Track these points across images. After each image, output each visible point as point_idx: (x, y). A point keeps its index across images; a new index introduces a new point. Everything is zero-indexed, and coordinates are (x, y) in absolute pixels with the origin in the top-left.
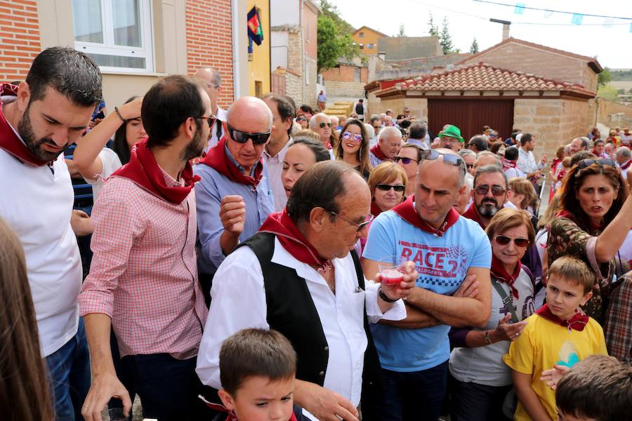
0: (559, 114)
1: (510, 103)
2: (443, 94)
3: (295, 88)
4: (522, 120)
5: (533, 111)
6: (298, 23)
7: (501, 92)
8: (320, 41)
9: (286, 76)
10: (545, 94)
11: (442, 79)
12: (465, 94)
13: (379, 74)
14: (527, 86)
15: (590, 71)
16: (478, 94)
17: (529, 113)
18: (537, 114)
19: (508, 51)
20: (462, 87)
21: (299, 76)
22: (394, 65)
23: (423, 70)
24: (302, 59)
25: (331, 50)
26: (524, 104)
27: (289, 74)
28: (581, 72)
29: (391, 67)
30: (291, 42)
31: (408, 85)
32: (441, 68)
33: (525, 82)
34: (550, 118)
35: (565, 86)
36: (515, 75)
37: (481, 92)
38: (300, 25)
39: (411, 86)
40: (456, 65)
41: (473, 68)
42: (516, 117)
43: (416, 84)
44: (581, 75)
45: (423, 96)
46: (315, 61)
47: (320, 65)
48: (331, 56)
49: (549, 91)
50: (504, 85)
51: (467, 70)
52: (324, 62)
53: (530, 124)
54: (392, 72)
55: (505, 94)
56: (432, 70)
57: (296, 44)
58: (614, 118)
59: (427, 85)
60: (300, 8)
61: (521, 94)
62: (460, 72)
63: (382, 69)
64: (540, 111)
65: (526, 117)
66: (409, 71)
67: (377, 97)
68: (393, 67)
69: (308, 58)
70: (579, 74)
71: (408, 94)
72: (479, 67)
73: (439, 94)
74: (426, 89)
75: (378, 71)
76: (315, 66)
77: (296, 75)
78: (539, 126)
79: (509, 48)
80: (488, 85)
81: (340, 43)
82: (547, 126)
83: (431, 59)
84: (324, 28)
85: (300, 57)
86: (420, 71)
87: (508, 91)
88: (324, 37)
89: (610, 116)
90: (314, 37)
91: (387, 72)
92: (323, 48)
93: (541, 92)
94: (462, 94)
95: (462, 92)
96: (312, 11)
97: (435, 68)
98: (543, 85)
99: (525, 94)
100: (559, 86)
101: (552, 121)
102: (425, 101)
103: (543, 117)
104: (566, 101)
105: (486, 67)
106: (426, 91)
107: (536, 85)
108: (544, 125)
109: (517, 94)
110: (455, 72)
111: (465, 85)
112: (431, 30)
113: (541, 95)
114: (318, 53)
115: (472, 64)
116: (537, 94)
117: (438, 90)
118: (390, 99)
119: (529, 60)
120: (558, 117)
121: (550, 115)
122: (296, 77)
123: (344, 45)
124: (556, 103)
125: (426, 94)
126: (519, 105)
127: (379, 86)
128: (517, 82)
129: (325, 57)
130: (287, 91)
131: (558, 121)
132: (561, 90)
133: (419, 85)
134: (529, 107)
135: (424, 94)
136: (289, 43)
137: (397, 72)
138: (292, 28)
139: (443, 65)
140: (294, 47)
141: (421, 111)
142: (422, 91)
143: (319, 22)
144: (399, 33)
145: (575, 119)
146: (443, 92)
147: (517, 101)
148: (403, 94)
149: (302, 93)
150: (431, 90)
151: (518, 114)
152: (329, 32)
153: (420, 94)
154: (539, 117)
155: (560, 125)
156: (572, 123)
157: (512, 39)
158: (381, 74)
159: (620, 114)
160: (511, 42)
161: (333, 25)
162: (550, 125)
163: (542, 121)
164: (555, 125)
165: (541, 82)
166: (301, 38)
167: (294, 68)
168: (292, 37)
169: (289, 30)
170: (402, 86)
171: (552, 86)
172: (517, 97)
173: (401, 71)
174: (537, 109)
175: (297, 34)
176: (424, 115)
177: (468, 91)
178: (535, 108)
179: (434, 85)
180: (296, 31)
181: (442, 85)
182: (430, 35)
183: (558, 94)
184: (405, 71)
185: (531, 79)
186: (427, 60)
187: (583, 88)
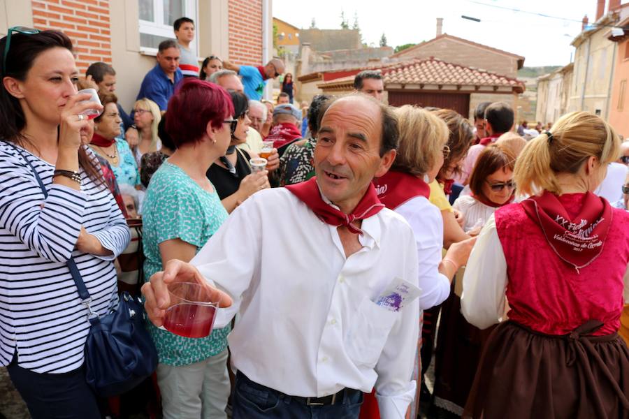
1: (466, 97)
7: (459, 86)
10: (499, 90)
11: (400, 72)
12: (425, 88)
13: (312, 66)
14: (482, 81)
16: (436, 88)
19: (442, 47)
20: (421, 81)
22: (325, 56)
23: (358, 62)
26: (479, 98)
29: (321, 59)
32: (376, 60)
33: (480, 77)
35: (518, 82)
36: (468, 70)
37: (440, 86)
40: (391, 58)
41: (425, 62)
49: (503, 86)
50: (461, 80)
54: (325, 64)
55: (463, 89)
56: (367, 63)
61: (477, 89)
62: (414, 66)
63: (315, 61)
66: (343, 63)
67: (319, 88)
68: (324, 58)
72: (431, 61)
73: (399, 87)
74: (388, 82)
75: (310, 62)
79: (443, 43)
80: (446, 80)
83: (354, 51)
86: (355, 63)
87: (466, 85)
91: (321, 63)
93: (496, 87)
94: (422, 87)
95: (422, 85)
97: (370, 61)
98: (497, 81)
99: (481, 89)
100: (512, 82)
105: (438, 62)
107: (490, 81)
109: (473, 89)
110: (409, 65)
111: (424, 79)
112: (343, 24)
113: (496, 90)
116: (492, 89)
117: (399, 84)
119: (462, 56)
124: (509, 98)
125: (388, 87)
126: (475, 99)
127: (321, 76)
128: (472, 77)
132: (514, 85)
137: (330, 64)
139: (378, 58)
144: (311, 25)
146: (404, 86)
147: (473, 95)
150: (393, 83)
157: (446, 35)
158: (314, 66)
160: (445, 38)
165: (494, 77)
171: (505, 82)
172: (473, 92)
173: (335, 63)
177: (428, 84)
181: (401, 79)
182: (340, 28)
183: (510, 90)
184: (339, 63)
185: (484, 74)
186: (350, 53)
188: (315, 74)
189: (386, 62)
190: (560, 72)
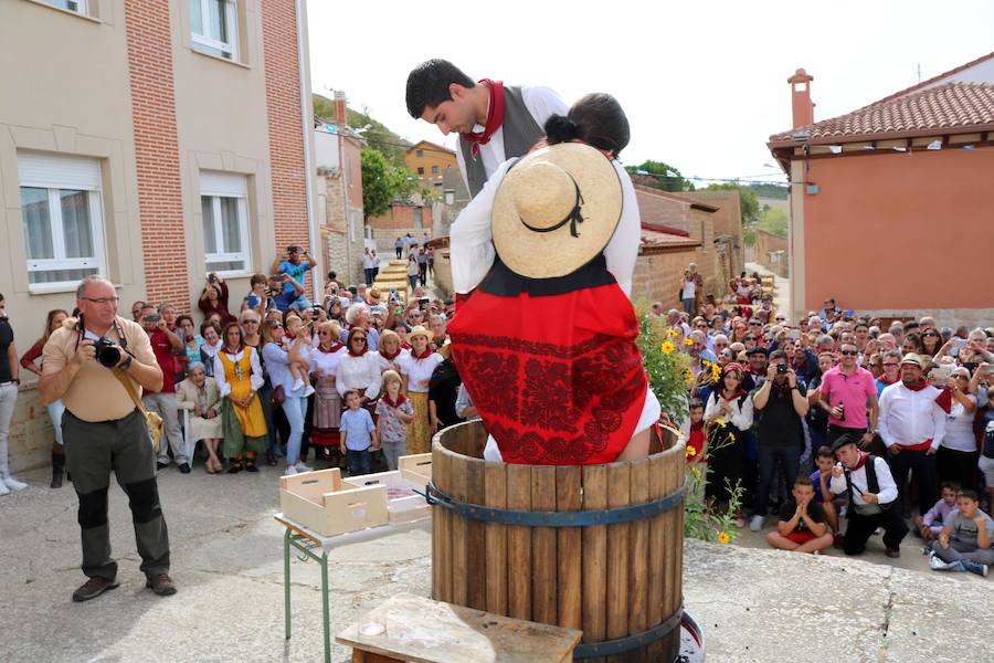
0: (645, 272)
3: (340, 249)
6: (338, 164)
8: (366, 182)
9: (330, 237)
15: (695, 213)
21: (342, 234)
24: (345, 210)
25: (381, 193)
27: (333, 234)
28: (684, 216)
30: (330, 189)
38: (340, 167)
44: (684, 219)
46: (360, 210)
47: (367, 212)
48: (381, 200)
52: (373, 208)
57: (337, 192)
58: (774, 258)
60: (340, 145)
63: (450, 218)
69: (353, 208)
70: (682, 218)
75: (444, 220)
76: (362, 216)
77: (339, 233)
81: (393, 183)
84: (370, 164)
85: (343, 208)
88: (371, 176)
89: (769, 255)
90: (358, 174)
92: (370, 189)
96: (354, 145)
104: (654, 257)
114: (364, 198)
122: (340, 236)
123: (397, 185)
129: (374, 202)
130: (331, 255)
131: (643, 279)
136: (328, 191)
138: (331, 171)
140: (334, 197)
143: (363, 155)
149: (348, 256)
152: (376, 169)
155: (648, 283)
156: (670, 278)
159: (779, 252)
161: (382, 160)
166: (344, 180)
167: (335, 224)
168: (331, 183)
169: (326, 173)
175: (337, 179)
180: (336, 176)
187: (687, 235)
188: (440, 240)
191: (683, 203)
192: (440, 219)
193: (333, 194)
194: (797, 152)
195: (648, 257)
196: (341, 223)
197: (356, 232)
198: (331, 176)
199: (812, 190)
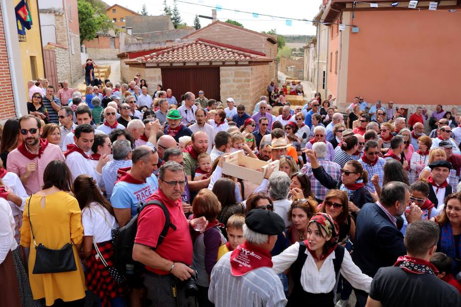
0: (249, 76)
1: (217, 69)
2: (171, 65)
3: (64, 58)
4: (225, 81)
5: (232, 75)
6: (62, 7)
7: (211, 62)
8: (81, 20)
9: (56, 50)
10: (239, 63)
11: (170, 54)
12: (187, 64)
13: (127, 46)
14: (227, 58)
15: (269, 44)
16: (195, 64)
17: (229, 76)
18: (235, 76)
19: (216, 30)
20: (184, 60)
21: (66, 49)
22: (138, 38)
23: (159, 43)
24: (67, 35)
25: (90, 27)
26: (226, 70)
27: (58, 48)
28: (263, 45)
29: (136, 40)
30: (58, 22)
31: (146, 59)
32: (171, 41)
33: (226, 55)
34: (243, 79)
36: (220, 50)
37: (198, 63)
38: (64, 9)
39: (149, 60)
40: (182, 39)
41: (192, 45)
42: (221, 79)
43: (152, 58)
44: (263, 46)
45: (158, 67)
46: (78, 36)
47: (82, 38)
48: (90, 31)
49: (241, 61)
50: (212, 58)
51: (187, 46)
52: (86, 35)
53: (232, 83)
54: (137, 44)
55: (213, 64)
56: (165, 42)
57: (62, 24)
58: (289, 69)
59: (159, 59)
61: (224, 64)
62: (182, 48)
63: (130, 42)
64: (237, 74)
65: (228, 79)
66: (149, 43)
67: (126, 64)
68: (138, 40)
69: (72, 34)
70: (262, 46)
71: (147, 65)
72: (196, 44)
73: (169, 65)
74: (159, 62)
75: (126, 43)
76: (79, 40)
77: (63, 48)
78: (236, 84)
79: (217, 27)
80: (202, 58)
81: (97, 21)
82: (242, 85)
83: (165, 32)
84: (83, 10)
85: (66, 33)
86: (157, 43)
87: (215, 62)
88: (84, 17)
89: (287, 68)
90: (76, 16)
91: (134, 44)
92: (83, 25)
93: (237, 62)
94: (185, 64)
95: (184, 63)
97: (167, 41)
98: (238, 57)
99: (226, 64)
100: (248, 58)
101: (245, 81)
102: (159, 70)
103: (239, 78)
104: (253, 67)
105: (201, 44)
106: (160, 63)
107: (233, 58)
108: (240, 84)
109: (221, 64)
110: (179, 48)
111: (186, 58)
112: (166, 9)
113: (237, 64)
114: (80, 29)
115: (190, 42)
116: (234, 63)
117: (168, 62)
118: (135, 67)
120: (248, 78)
121: (244, 77)
122: (64, 50)
123: (100, 23)
124: (247, 69)
125: (160, 65)
126: (224, 71)
127: (127, 56)
128: (221, 55)
129: (86, 32)
130: (57, 61)
131: (248, 81)
132: (249, 60)
133: (154, 59)
134: (230, 72)
135: (158, 65)
136: (56, 23)
137: (140, 44)
138: (58, 11)
139: (173, 39)
140: (60, 26)
141: (157, 77)
142: (156, 63)
143: (79, 5)
144: (143, 11)
145: (260, 77)
146: (171, 64)
147: (221, 68)
148: (143, 65)
149: (70, 62)
150: (163, 62)
151: (223, 77)
152: (87, 13)
153: (155, 65)
154: (236, 78)
155: (250, 83)
156: (259, 80)
157: (218, 22)
158: (129, 47)
159: (293, 66)
160: (218, 24)
161: (90, 8)
162: (244, 83)
163: (239, 81)
164: (247, 83)
165: (236, 55)
166: (65, 19)
167: (61, 42)
168: (58, 18)
169: (55, 12)
170: (142, 60)
171: (243, 58)
172: (221, 66)
173: (143, 43)
174: (235, 73)
175: (61, 16)
176: (159, 80)
177: (189, 62)
178: (233, 72)
179: (165, 59)
180: (61, 14)
181: (170, 59)
182: (164, 13)
183: (247, 63)
184: (146, 43)
185: (230, 53)
186: (162, 33)
187: (265, 55)
188: (124, 54)
189: (179, 42)
190: (312, 43)
191: (263, 37)
192: (124, 42)
193: (60, 25)
194: (348, 6)
195: (251, 67)
196: (65, 42)
197: (75, 49)
198: (58, 13)
199: (355, 30)
